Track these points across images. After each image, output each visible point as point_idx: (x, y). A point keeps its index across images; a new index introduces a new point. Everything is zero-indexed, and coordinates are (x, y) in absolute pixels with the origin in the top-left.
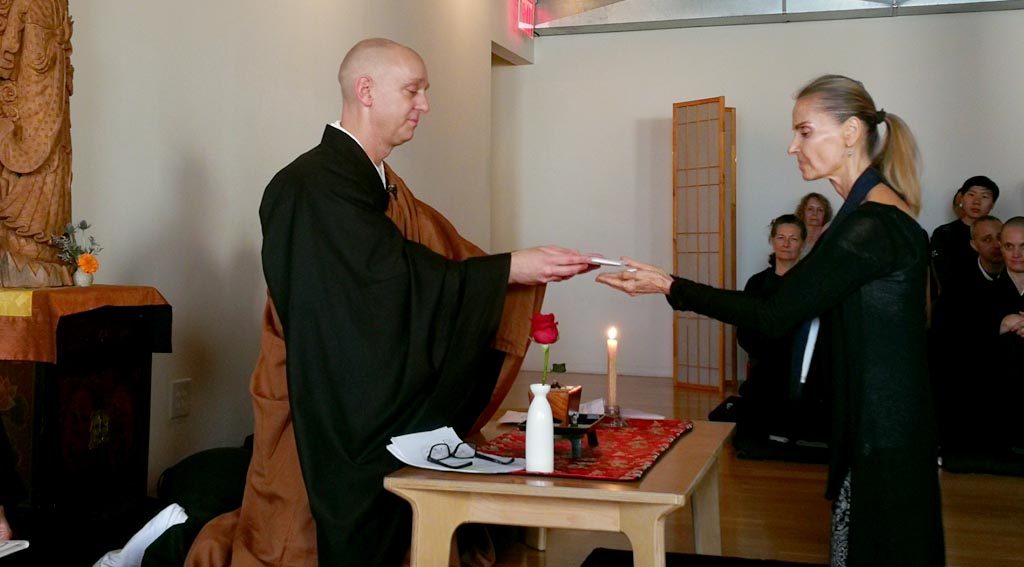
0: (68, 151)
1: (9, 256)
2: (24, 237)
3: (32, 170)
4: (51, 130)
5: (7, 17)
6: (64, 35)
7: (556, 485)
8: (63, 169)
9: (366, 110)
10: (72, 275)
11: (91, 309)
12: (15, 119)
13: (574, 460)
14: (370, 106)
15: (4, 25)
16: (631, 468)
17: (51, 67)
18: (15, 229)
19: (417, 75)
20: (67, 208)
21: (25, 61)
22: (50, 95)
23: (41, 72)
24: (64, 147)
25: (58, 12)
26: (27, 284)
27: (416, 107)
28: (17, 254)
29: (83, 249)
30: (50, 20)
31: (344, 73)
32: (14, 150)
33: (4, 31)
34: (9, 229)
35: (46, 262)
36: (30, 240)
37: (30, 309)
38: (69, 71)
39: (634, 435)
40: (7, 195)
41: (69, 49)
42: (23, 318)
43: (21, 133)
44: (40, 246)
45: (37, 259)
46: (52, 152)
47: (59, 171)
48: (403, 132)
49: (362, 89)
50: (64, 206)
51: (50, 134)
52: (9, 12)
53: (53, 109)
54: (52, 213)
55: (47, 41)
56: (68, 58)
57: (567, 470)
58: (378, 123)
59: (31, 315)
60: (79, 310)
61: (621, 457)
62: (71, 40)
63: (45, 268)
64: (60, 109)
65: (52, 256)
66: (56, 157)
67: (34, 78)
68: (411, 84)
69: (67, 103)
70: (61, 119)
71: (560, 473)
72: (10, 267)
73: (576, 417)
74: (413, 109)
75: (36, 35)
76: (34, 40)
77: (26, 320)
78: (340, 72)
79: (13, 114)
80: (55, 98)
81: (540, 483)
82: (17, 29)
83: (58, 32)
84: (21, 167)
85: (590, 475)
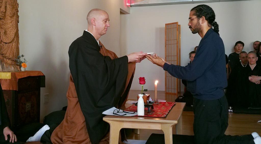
0: (18, 37)
1: (4, 64)
2: (8, 59)
3: (9, 42)
4: (14, 32)
5: (2, 3)
6: (16, 8)
7: (145, 119)
8: (17, 42)
9: (94, 26)
10: (20, 68)
11: (26, 77)
12: (4, 29)
13: (148, 112)
14: (95, 25)
15: (1, 5)
16: (163, 114)
17: (13, 16)
18: (6, 57)
19: (106, 18)
20: (18, 51)
21: (7, 14)
22: (13, 23)
23: (11, 17)
24: (17, 36)
25: (15, 2)
26: (9, 71)
27: (107, 25)
28: (6, 63)
29: (22, 62)
30: (13, 4)
31: (88, 17)
32: (5, 37)
33: (1, 6)
34: (4, 57)
35: (14, 65)
36: (9, 60)
37: (10, 77)
38: (18, 17)
39: (162, 106)
40: (3, 48)
41: (18, 11)
42: (9, 79)
43: (6, 32)
44: (12, 61)
45: (11, 64)
46: (14, 37)
47: (16, 42)
48: (104, 32)
49: (93, 21)
50: (17, 51)
51: (14, 33)
52: (2, 2)
53: (14, 26)
54: (15, 53)
55: (12, 9)
56: (17, 14)
57: (148, 115)
58: (97, 29)
59: (11, 78)
60: (23, 77)
61: (160, 112)
62: (18, 9)
63: (14, 67)
64: (16, 26)
65: (15, 64)
66: (15, 39)
67: (9, 19)
68: (105, 20)
69: (18, 25)
70: (16, 29)
71: (146, 116)
72: (5, 67)
73: (148, 102)
74: (106, 26)
75: (10, 8)
76: (9, 9)
77: (10, 80)
78: (87, 17)
79: (4, 28)
80: (14, 24)
81: (141, 118)
82: (5, 6)
83: (15, 7)
84: (6, 41)
85: (153, 116)
